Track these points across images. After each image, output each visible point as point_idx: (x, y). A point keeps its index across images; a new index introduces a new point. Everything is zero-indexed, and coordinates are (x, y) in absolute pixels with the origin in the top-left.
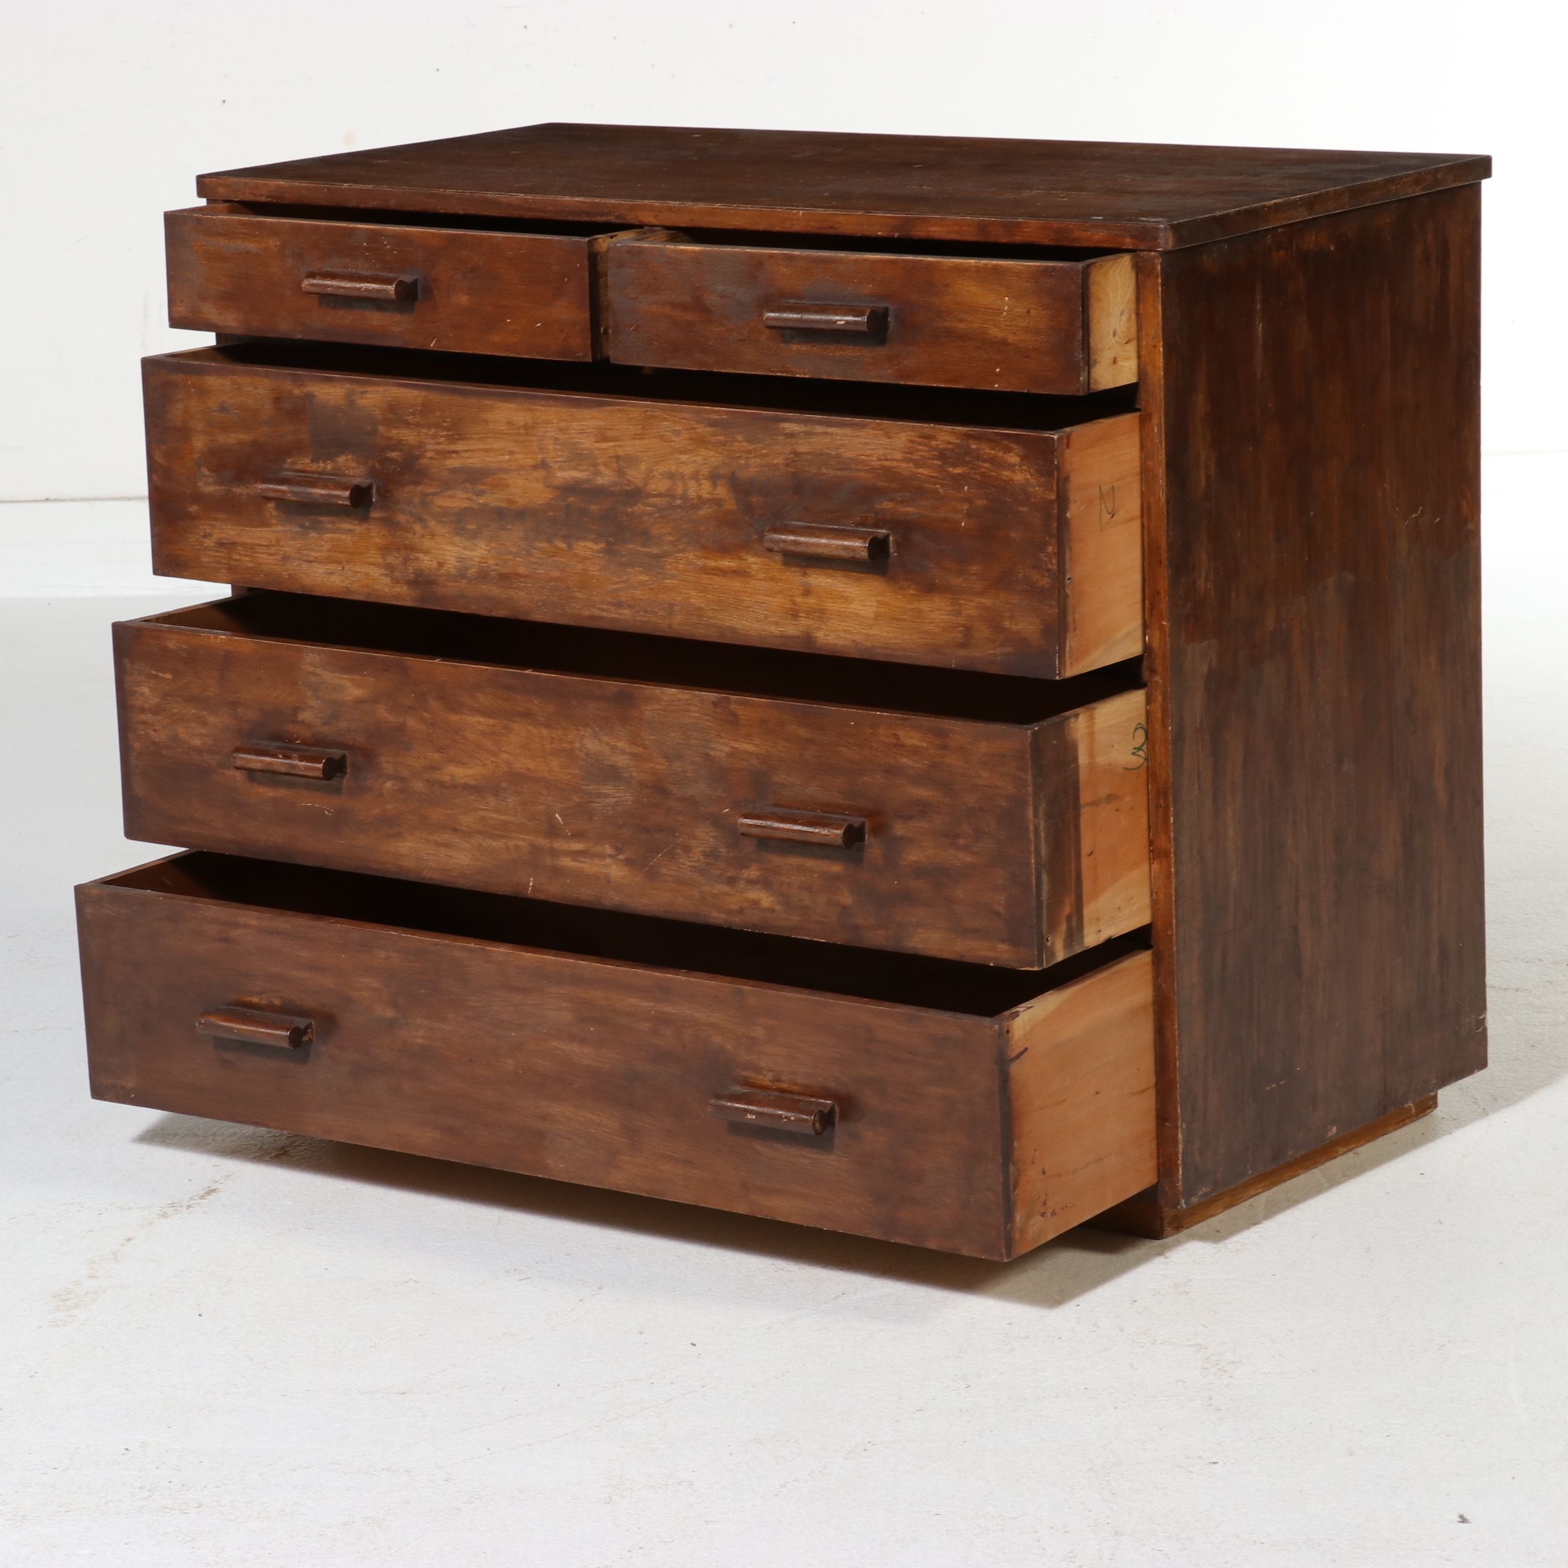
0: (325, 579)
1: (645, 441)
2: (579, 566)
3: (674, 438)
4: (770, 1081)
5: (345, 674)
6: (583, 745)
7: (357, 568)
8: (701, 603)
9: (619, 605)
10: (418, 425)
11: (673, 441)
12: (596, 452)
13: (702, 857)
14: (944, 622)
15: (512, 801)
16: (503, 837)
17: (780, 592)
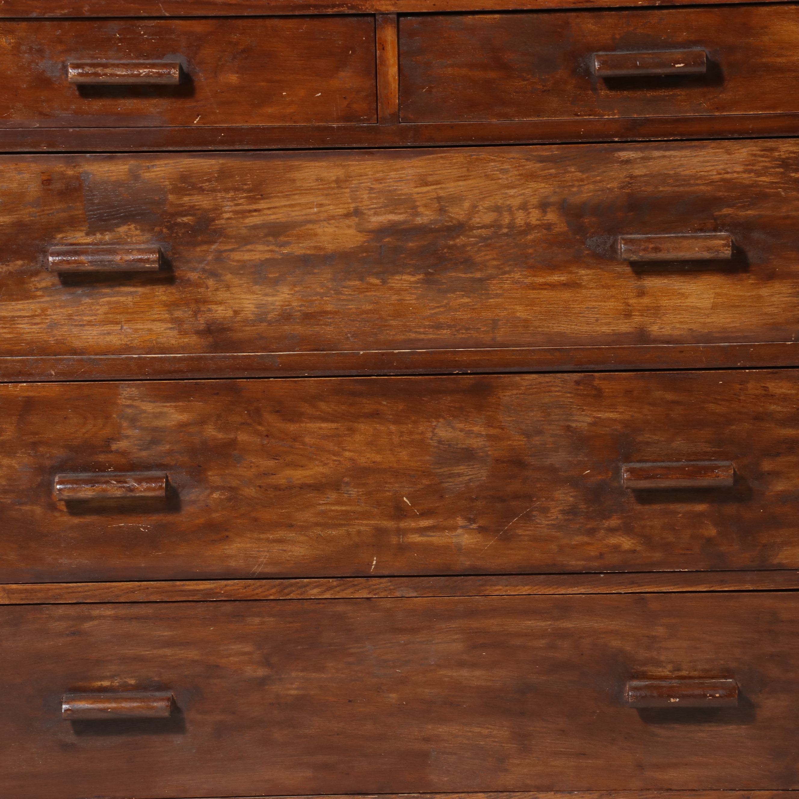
0: (100, 340)
1: (470, 182)
2: (395, 297)
3: (501, 176)
4: (670, 671)
5: (168, 402)
6: (434, 434)
7: (139, 326)
8: (528, 315)
9: (438, 327)
10: (214, 190)
11: (500, 179)
12: (415, 196)
13: (560, 515)
14: (784, 303)
15: (353, 492)
16: (344, 525)
17: (612, 296)
